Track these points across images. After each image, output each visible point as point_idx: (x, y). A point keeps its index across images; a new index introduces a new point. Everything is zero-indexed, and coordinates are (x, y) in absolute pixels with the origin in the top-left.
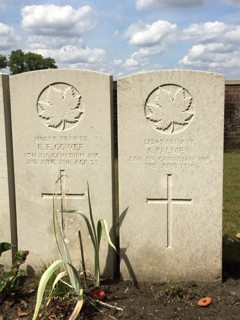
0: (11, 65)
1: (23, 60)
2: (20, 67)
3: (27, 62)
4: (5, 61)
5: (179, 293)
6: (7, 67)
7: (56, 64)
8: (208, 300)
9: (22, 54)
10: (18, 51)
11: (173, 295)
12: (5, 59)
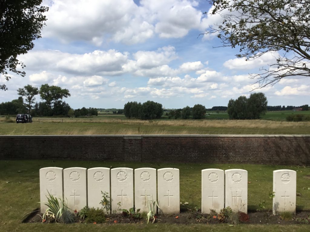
0: (41, 93)
1: (49, 90)
2: (47, 94)
3: (51, 91)
4: (37, 91)
5: (172, 216)
6: (38, 94)
7: (69, 93)
8: (178, 217)
9: (48, 87)
10: (45, 85)
11: (171, 216)
12: (37, 89)
